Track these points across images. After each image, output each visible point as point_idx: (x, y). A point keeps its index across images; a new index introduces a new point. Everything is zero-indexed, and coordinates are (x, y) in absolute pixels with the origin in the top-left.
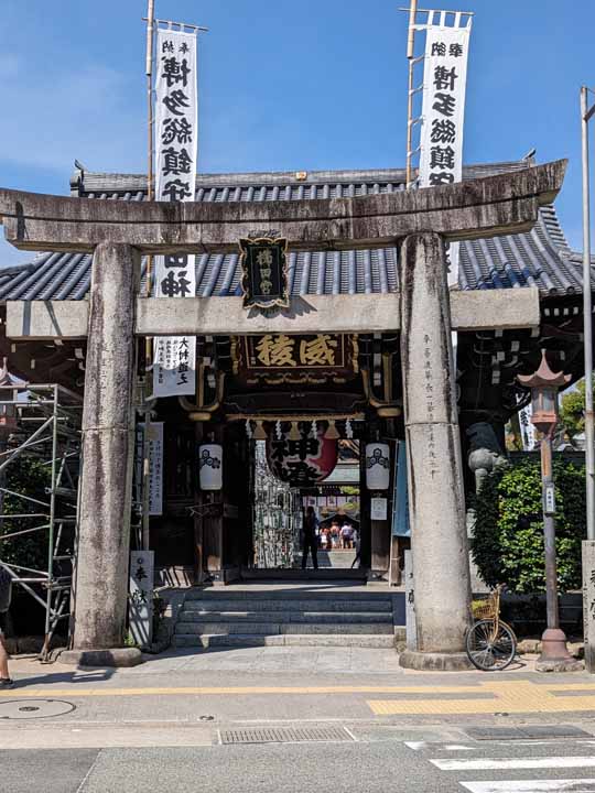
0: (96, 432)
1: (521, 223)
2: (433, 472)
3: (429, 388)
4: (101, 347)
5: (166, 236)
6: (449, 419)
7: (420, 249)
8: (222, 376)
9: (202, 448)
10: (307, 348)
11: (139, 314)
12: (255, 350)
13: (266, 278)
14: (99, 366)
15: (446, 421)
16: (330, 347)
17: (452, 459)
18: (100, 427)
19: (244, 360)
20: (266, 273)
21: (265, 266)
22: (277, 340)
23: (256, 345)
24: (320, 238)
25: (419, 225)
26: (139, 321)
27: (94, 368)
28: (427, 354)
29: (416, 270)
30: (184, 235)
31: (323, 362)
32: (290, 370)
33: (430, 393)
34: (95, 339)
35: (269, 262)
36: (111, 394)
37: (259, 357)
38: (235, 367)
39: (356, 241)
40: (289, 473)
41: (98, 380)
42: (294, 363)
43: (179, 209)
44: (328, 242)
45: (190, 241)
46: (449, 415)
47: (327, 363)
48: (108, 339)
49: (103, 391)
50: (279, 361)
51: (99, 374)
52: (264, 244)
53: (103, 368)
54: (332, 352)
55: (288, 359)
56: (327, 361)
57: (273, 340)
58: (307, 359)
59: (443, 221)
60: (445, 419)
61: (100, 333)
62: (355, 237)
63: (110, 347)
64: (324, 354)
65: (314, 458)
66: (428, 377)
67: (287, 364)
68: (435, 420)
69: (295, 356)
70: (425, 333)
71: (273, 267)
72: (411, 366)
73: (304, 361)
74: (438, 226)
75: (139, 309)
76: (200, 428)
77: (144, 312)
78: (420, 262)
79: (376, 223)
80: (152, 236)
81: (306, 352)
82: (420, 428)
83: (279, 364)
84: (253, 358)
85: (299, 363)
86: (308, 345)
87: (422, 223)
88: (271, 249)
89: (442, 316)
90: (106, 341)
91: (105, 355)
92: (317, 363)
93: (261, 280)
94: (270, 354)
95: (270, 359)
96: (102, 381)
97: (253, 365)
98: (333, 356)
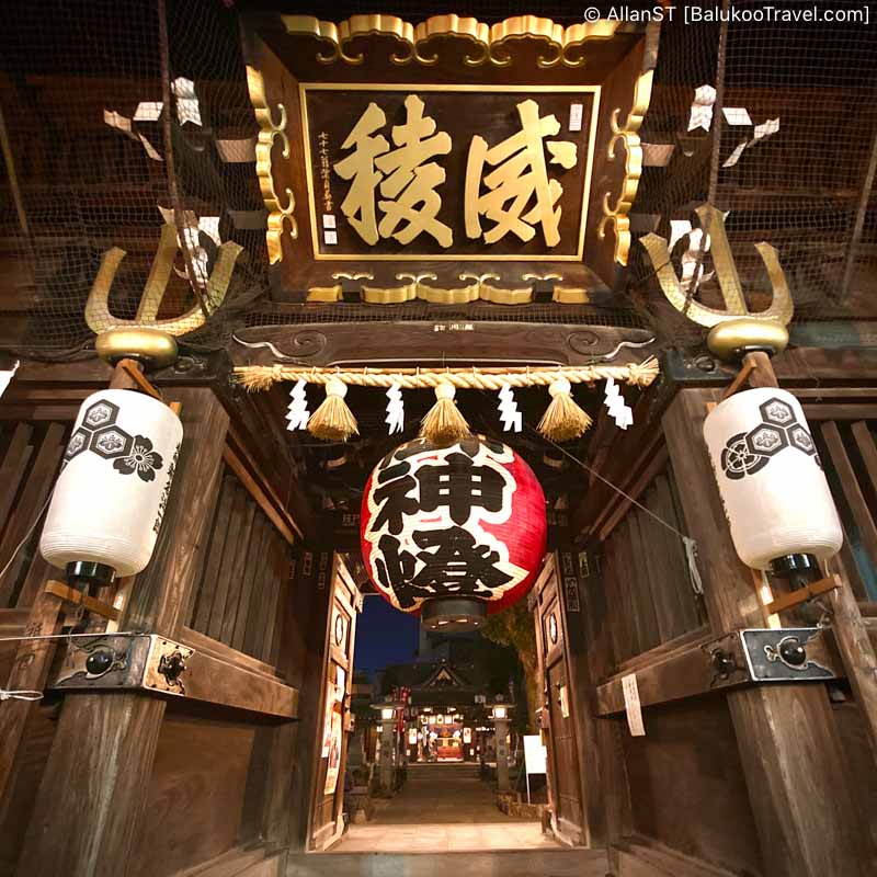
9: (95, 399)
10: (488, 169)
12: (335, 177)
16: (555, 171)
19: (301, 214)
22: (398, 133)
31: (528, 236)
32: (432, 266)
38: (274, 235)
42: (444, 236)
47: (539, 244)
50: (404, 224)
54: (554, 190)
55: (430, 219)
56: (538, 227)
57: (386, 132)
58: (487, 224)
64: (533, 201)
65: (492, 519)
67: (424, 240)
81: (484, 190)
83: (403, 238)
85: (460, 236)
86: (494, 156)
92: (510, 241)
94: (377, 189)
95: (380, 215)
97: (331, 249)
98: (559, 209)
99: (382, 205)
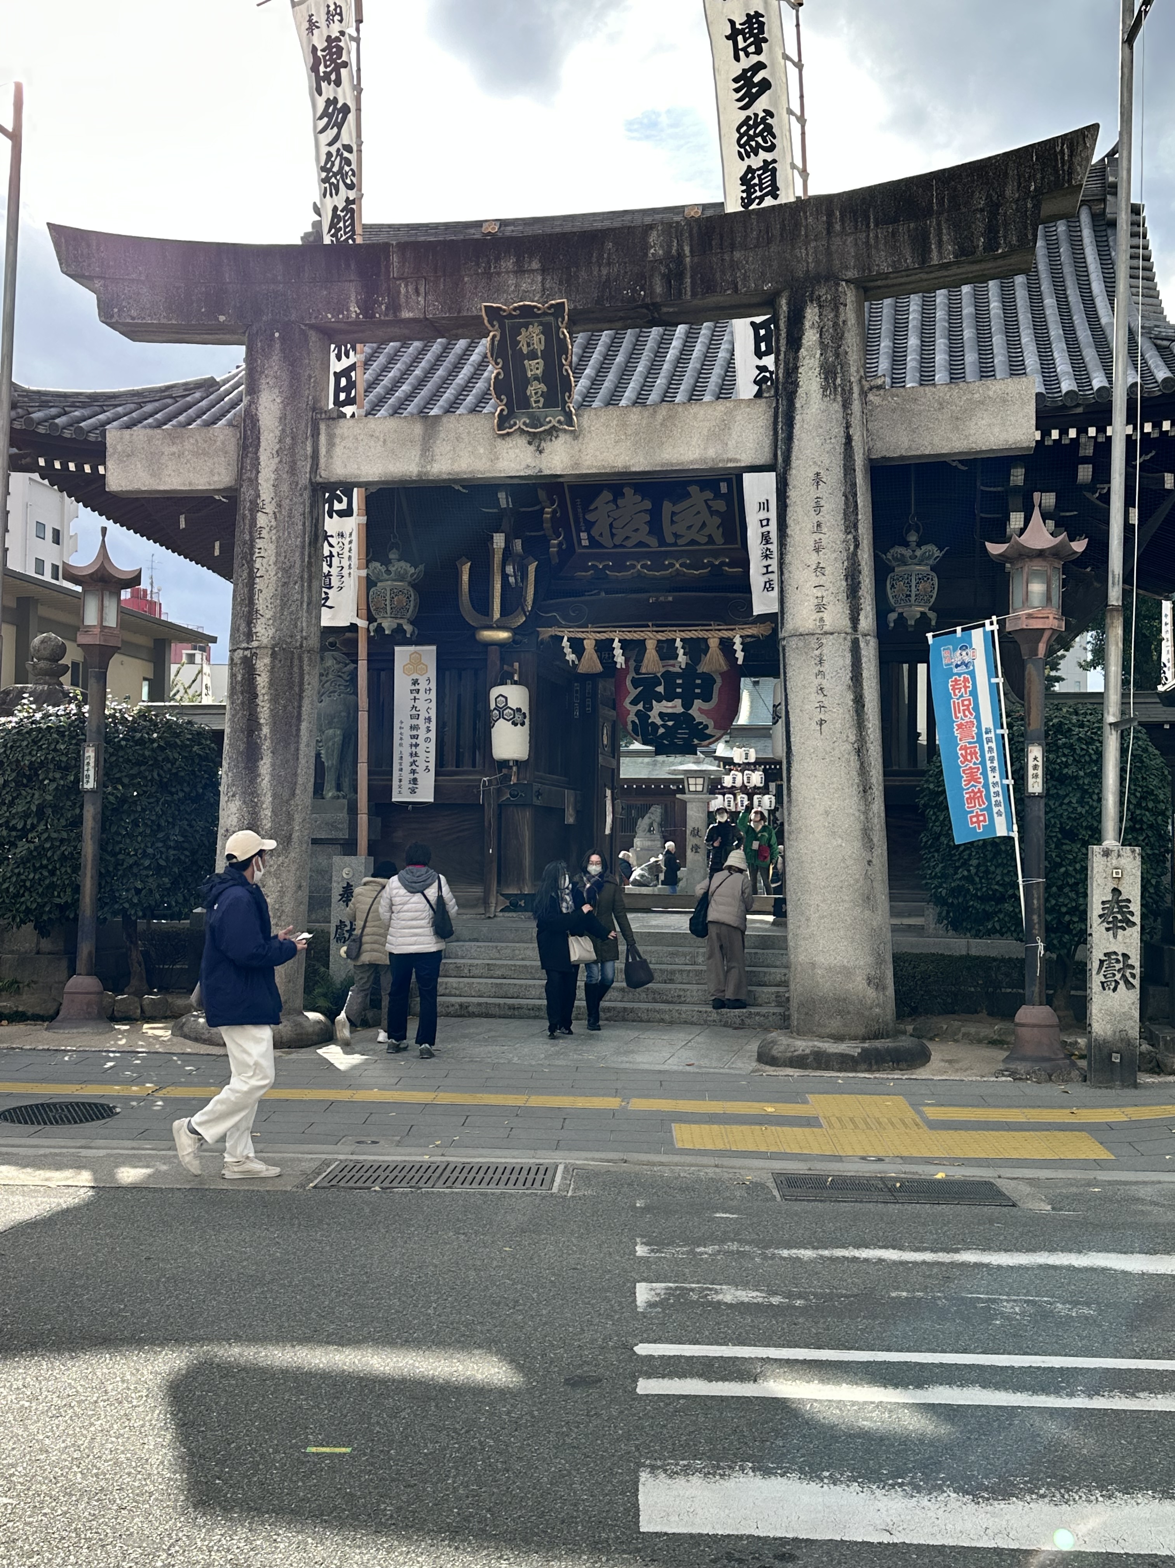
0: (247, 653)
1: (1003, 256)
2: (821, 722)
3: (819, 569)
4: (255, 508)
5: (367, 308)
6: (855, 627)
7: (811, 314)
8: (532, 568)
9: (495, 692)
10: (673, 514)
11: (323, 451)
12: (585, 519)
13: (536, 378)
14: (252, 540)
15: (849, 630)
16: (712, 513)
17: (859, 701)
18: (255, 644)
19: (568, 538)
20: (535, 368)
21: (532, 355)
22: (620, 502)
23: (586, 510)
24: (632, 299)
25: (812, 265)
26: (322, 461)
27: (245, 543)
28: (818, 507)
29: (803, 352)
30: (394, 307)
31: (706, 539)
32: (647, 556)
33: (822, 580)
34: (247, 494)
35: (539, 346)
36: (272, 589)
37: (594, 532)
38: (553, 550)
39: (696, 302)
40: (661, 731)
41: (251, 563)
42: (653, 542)
43: (387, 258)
44: (646, 306)
45: (406, 314)
46: (855, 620)
47: (711, 540)
48: (266, 492)
49: (259, 584)
50: (627, 538)
51: (252, 554)
52: (527, 312)
53: (259, 543)
54: (717, 520)
55: (643, 535)
56: (710, 536)
57: (615, 501)
58: (676, 535)
59: (857, 257)
60: (846, 623)
61: (254, 482)
62: (694, 294)
63: (270, 508)
64: (704, 525)
65: (706, 706)
66: (817, 550)
67: (641, 544)
68: (826, 628)
69: (655, 526)
70: (817, 470)
71: (547, 355)
72: (789, 531)
73: (670, 539)
74: (847, 268)
75: (323, 439)
76: (494, 656)
77: (331, 444)
78: (810, 337)
79: (734, 266)
80: (341, 307)
81: (673, 522)
82: (801, 644)
83: (629, 543)
84: (584, 535)
85: (662, 542)
86: (677, 508)
87: (817, 262)
88: (541, 324)
89: (849, 439)
90: (263, 497)
91: (262, 520)
92: (693, 542)
93: (527, 382)
94: (611, 525)
95: (613, 535)
96: (257, 565)
97: (585, 547)
98: (721, 529)
99: (614, 531)
